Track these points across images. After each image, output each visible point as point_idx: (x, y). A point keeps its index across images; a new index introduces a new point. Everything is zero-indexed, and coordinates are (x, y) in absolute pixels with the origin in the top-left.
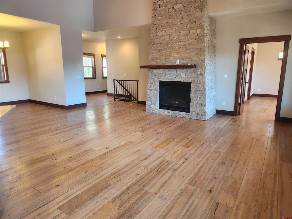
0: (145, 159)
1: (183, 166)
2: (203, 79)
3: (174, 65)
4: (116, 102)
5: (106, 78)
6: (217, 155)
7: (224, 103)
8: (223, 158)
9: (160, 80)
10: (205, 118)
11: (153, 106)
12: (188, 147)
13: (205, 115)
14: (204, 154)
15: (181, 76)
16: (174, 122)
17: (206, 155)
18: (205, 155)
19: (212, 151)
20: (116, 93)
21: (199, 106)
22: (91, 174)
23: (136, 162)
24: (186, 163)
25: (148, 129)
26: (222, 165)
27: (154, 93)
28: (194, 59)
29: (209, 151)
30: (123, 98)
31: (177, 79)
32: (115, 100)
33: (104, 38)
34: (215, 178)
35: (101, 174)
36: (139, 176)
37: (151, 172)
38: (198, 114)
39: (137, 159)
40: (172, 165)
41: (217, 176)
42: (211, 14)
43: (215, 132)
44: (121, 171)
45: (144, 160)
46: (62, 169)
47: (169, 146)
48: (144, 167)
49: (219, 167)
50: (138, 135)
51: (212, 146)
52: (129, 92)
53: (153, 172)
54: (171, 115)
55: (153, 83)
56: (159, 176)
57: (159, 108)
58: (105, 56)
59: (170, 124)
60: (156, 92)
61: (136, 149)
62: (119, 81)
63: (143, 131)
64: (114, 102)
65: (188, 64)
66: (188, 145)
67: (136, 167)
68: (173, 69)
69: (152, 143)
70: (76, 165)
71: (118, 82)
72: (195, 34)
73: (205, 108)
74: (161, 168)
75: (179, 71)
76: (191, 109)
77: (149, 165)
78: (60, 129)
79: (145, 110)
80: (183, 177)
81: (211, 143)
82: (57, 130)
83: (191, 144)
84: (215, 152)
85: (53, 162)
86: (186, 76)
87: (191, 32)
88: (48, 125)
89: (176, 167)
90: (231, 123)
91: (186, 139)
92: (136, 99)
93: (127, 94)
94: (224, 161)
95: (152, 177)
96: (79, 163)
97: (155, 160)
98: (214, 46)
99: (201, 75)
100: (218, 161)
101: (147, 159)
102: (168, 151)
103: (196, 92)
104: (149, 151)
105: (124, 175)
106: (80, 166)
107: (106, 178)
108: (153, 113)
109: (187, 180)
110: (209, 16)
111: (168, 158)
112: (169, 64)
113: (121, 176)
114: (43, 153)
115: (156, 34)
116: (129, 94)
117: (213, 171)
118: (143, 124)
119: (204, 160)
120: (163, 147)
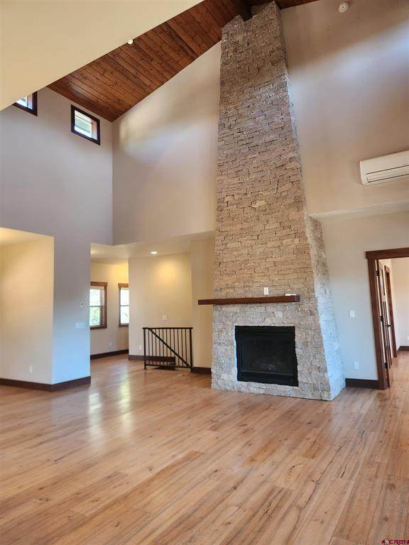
0: (235, 488)
1: (316, 498)
2: (316, 320)
3: (259, 297)
4: (148, 372)
5: (127, 326)
6: (374, 469)
7: (357, 365)
8: (389, 476)
9: (236, 325)
10: (329, 395)
11: (224, 376)
12: (313, 457)
13: (329, 390)
14: (349, 469)
15: (275, 317)
16: (272, 407)
17: (354, 472)
18: (351, 471)
19: (362, 461)
20: (147, 354)
21: (315, 372)
22: (128, 530)
23: (218, 495)
24: (320, 491)
25: (224, 423)
26: (391, 489)
27: (226, 349)
28: (295, 286)
29: (358, 463)
30: (162, 363)
31: (268, 322)
32: (145, 369)
33: (127, 256)
34: (386, 519)
35: (150, 527)
36: (231, 527)
37: (254, 515)
38: (315, 389)
39: (217, 489)
40: (292, 497)
41: (388, 515)
42: (314, 215)
43: (356, 423)
44: (192, 519)
45: (232, 492)
46: (65, 521)
47: (277, 457)
48: (236, 506)
49: (386, 494)
50: (207, 438)
51: (360, 452)
52: (174, 352)
53: (258, 516)
54: (262, 392)
55: (224, 330)
56: (273, 524)
57: (238, 380)
58: (126, 286)
59: (264, 410)
60: (229, 348)
61: (210, 468)
62: (154, 330)
63: (215, 429)
64: (144, 371)
65: (286, 295)
66: (313, 453)
67: (220, 506)
68: (259, 305)
69: (239, 453)
70: (92, 509)
71: (153, 332)
72: (293, 246)
73: (326, 376)
74: (273, 505)
75: (270, 308)
76: (299, 379)
77: (245, 501)
78: (46, 433)
79: (209, 385)
80: (322, 522)
81: (354, 445)
82: (39, 435)
83: (318, 450)
84: (369, 463)
85: (42, 506)
86: (283, 316)
87: (284, 242)
88: (20, 426)
89: (302, 502)
90: (378, 403)
91: (304, 441)
92: (187, 365)
93: (169, 355)
94: (391, 482)
95: (260, 526)
96: (98, 505)
97: (256, 490)
98: (324, 265)
99: (312, 313)
100: (379, 482)
101: (238, 488)
102: (276, 468)
103: (306, 344)
104: (237, 470)
105: (199, 526)
106: (103, 511)
107: (162, 536)
108: (227, 390)
109: (332, 528)
110: (311, 218)
111: (281, 483)
112: (250, 296)
113: (195, 530)
114: (20, 487)
115: (223, 247)
116: (173, 355)
117: (378, 503)
118: (211, 413)
119: (353, 482)
120: (265, 459)
